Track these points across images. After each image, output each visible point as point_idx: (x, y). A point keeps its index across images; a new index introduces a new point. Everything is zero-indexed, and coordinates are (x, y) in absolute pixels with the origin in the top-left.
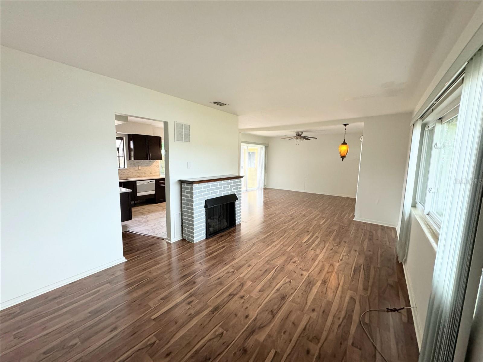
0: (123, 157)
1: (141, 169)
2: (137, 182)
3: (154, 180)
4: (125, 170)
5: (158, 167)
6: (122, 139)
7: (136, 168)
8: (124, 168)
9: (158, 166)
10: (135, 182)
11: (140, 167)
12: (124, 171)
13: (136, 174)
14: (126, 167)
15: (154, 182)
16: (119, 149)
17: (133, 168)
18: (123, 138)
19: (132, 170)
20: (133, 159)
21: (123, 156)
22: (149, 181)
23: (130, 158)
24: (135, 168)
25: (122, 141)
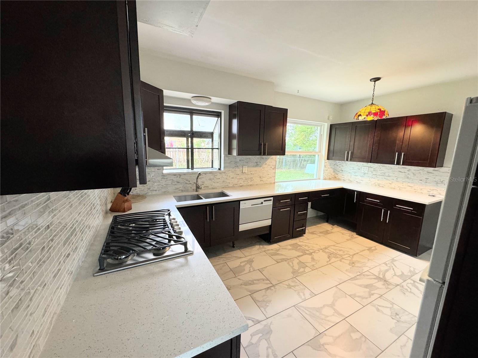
0: (219, 150)
1: (246, 172)
2: (241, 202)
3: (272, 198)
4: (220, 173)
5: (273, 169)
6: (218, 115)
7: (238, 171)
8: (219, 169)
9: (273, 167)
10: (238, 202)
11: (245, 169)
12: (219, 176)
13: (238, 181)
14: (222, 169)
15: (271, 203)
16: (214, 135)
17: (233, 170)
18: (221, 113)
19: (231, 175)
20: (235, 153)
21: (219, 148)
22: (262, 200)
23: (230, 152)
24: (237, 169)
25: (219, 118)
